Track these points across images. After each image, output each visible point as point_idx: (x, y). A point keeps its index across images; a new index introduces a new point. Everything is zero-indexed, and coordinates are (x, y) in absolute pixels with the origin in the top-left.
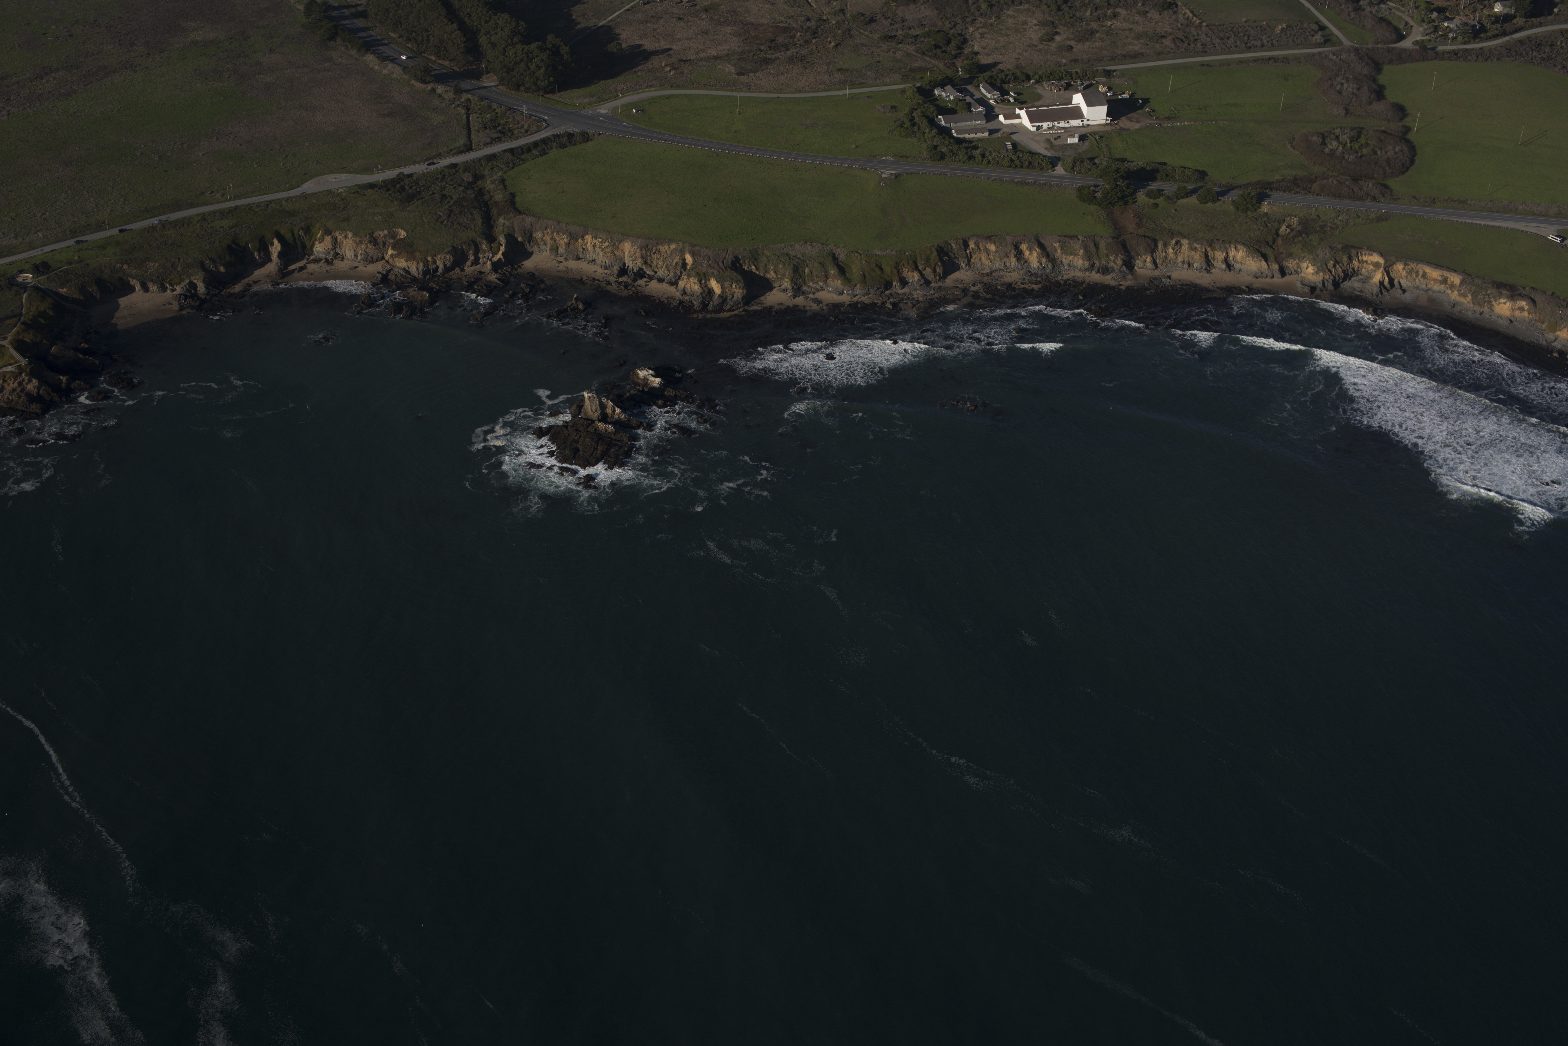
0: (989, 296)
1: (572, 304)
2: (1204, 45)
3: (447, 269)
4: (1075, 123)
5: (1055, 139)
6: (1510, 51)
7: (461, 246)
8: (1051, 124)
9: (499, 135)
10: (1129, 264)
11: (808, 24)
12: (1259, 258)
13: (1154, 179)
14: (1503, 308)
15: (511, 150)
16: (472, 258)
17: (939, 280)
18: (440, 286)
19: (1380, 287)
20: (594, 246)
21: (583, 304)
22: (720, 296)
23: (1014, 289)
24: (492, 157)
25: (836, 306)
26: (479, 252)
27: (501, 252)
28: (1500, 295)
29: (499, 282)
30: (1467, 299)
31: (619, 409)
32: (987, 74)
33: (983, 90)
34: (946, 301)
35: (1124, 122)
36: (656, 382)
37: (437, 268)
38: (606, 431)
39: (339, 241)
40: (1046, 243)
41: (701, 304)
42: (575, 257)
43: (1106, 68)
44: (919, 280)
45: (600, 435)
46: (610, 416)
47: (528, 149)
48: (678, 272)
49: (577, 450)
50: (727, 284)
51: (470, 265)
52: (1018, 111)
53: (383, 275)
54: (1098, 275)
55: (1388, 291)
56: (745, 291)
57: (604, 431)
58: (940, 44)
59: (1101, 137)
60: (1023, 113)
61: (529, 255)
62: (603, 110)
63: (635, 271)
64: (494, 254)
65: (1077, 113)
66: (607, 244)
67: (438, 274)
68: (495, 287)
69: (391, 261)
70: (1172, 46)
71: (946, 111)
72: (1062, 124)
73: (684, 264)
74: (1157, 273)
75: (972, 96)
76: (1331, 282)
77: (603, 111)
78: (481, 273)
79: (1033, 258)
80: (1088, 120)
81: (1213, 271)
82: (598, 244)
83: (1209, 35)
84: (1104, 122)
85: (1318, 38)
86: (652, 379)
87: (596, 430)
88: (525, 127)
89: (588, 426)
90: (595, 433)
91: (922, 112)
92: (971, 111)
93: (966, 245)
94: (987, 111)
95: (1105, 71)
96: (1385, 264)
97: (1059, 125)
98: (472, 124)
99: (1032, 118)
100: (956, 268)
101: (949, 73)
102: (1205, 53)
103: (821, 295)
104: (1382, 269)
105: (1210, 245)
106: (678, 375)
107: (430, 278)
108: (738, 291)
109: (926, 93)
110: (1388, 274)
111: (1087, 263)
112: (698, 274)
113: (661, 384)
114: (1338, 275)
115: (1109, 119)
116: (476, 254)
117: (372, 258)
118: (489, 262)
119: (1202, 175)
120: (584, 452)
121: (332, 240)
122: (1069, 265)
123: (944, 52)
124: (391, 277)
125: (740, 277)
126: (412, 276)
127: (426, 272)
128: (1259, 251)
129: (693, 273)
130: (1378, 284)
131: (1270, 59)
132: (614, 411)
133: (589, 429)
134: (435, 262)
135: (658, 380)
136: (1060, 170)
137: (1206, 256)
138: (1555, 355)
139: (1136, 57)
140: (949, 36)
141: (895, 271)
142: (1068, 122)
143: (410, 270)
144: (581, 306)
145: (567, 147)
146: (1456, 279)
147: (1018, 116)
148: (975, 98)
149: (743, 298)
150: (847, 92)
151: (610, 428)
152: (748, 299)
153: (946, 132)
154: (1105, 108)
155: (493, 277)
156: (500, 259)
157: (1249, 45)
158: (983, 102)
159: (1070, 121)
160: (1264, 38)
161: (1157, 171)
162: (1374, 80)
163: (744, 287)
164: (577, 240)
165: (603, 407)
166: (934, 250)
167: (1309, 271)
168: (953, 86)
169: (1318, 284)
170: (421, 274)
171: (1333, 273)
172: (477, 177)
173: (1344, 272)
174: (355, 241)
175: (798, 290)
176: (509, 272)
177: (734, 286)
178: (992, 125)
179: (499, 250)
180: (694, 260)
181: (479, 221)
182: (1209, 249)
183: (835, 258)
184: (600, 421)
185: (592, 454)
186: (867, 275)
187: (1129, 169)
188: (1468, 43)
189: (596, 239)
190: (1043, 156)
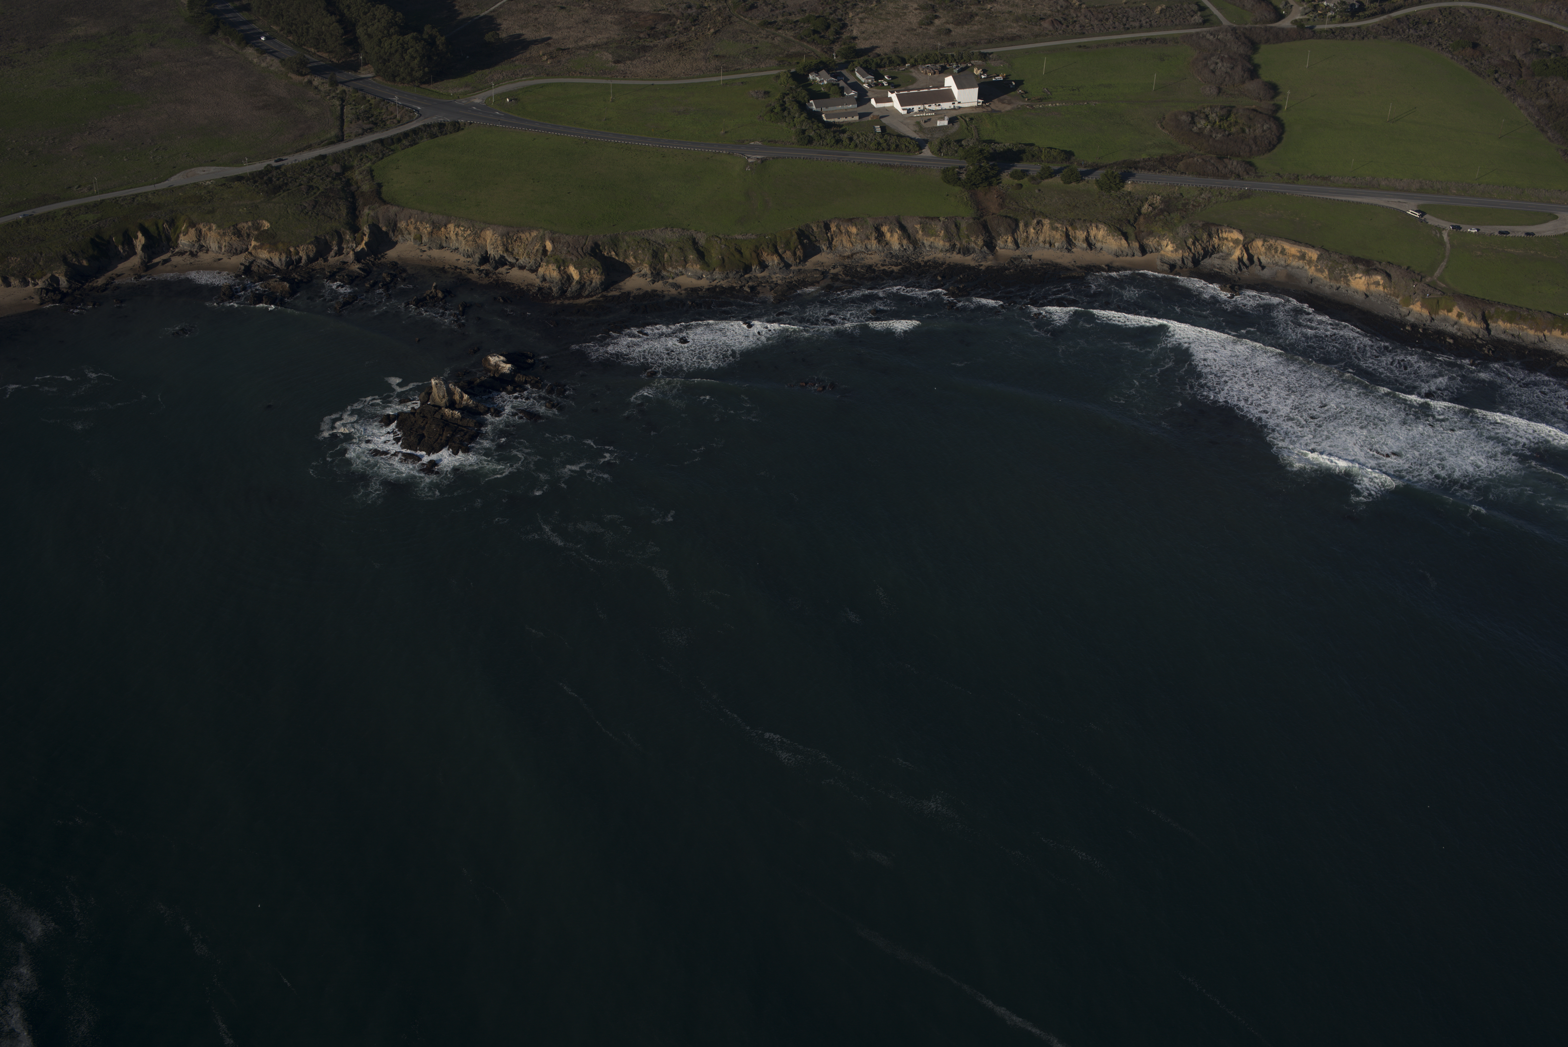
0: (849, 278)
1: (431, 292)
2: (1082, 26)
3: (310, 260)
4: (946, 105)
5: (925, 122)
6: (1387, 30)
7: (325, 237)
8: (921, 107)
9: (371, 126)
10: (990, 245)
11: (689, 11)
12: (1119, 237)
13: (1020, 160)
14: (1359, 282)
15: (381, 141)
16: (336, 248)
17: (799, 263)
18: (302, 276)
19: (1239, 264)
20: (457, 235)
21: (443, 292)
22: (579, 282)
23: (874, 271)
24: (362, 148)
25: (695, 290)
26: (343, 242)
27: (364, 242)
28: (1356, 270)
29: (361, 272)
30: (1324, 274)
31: (467, 396)
32: (862, 59)
33: (858, 75)
34: (805, 284)
35: (996, 105)
36: (507, 367)
37: (300, 258)
38: (452, 417)
39: (203, 233)
40: (908, 224)
41: (559, 290)
42: (438, 246)
43: (982, 51)
44: (779, 264)
45: (447, 421)
46: (458, 402)
47: (398, 139)
48: (539, 259)
49: (423, 436)
50: (585, 270)
51: (333, 255)
52: (890, 95)
53: (245, 266)
54: (959, 255)
55: (1247, 267)
56: (604, 277)
57: (450, 417)
58: (819, 30)
59: (971, 119)
60: (894, 96)
61: (393, 244)
62: (477, 99)
63: (497, 259)
64: (358, 244)
65: (948, 96)
66: (469, 232)
67: (301, 264)
68: (357, 277)
69: (253, 252)
70: (1051, 28)
71: (818, 95)
72: (933, 107)
73: (545, 251)
74: (1018, 253)
75: (846, 80)
76: (1191, 259)
77: (477, 101)
78: (345, 263)
79: (894, 239)
80: (959, 103)
81: (1074, 250)
82: (460, 232)
83: (1088, 17)
84: (976, 104)
85: (1197, 18)
86: (503, 365)
87: (442, 416)
88: (398, 117)
89: (435, 413)
90: (442, 419)
91: (794, 97)
92: (844, 95)
93: (827, 227)
94: (859, 95)
95: (981, 53)
96: (1244, 240)
97: (930, 108)
98: (345, 115)
99: (903, 101)
100: (818, 251)
101: (824, 57)
102: (1083, 34)
103: (680, 280)
104: (1241, 246)
105: (1071, 225)
106: (530, 361)
107: (293, 269)
108: (596, 277)
109: (800, 78)
110: (1247, 250)
111: (947, 244)
112: (557, 261)
113: (511, 370)
114: (1198, 253)
115: (981, 101)
116: (340, 244)
117: (236, 249)
118: (351, 253)
119: (1068, 155)
120: (429, 438)
121: (196, 233)
122: (930, 246)
123: (822, 37)
124: (254, 268)
125: (598, 263)
126: (275, 267)
127: (289, 263)
128: (1119, 230)
129: (552, 260)
130: (1237, 260)
131: (1147, 40)
132: (462, 397)
133: (435, 416)
134: (297, 253)
135: (509, 366)
136: (927, 152)
137: (1067, 235)
138: (1408, 328)
139: (1013, 39)
140: (828, 21)
141: (754, 255)
142: (939, 105)
143: (273, 261)
144: (440, 295)
145: (437, 136)
146: (1313, 254)
147: (890, 100)
148: (849, 82)
149: (602, 284)
150: (721, 78)
151: (457, 414)
152: (607, 285)
153: (817, 116)
154: (976, 90)
155: (356, 267)
156: (363, 249)
157: (1127, 26)
158: (856, 86)
159: (941, 104)
160: (1142, 19)
161: (1024, 152)
162: (1250, 60)
163: (602, 273)
164: (440, 229)
165: (450, 393)
166: (794, 233)
167: (1169, 249)
168: (828, 71)
169: (1177, 261)
170: (284, 265)
171: (1193, 250)
172: (346, 168)
173: (1204, 249)
174: (219, 233)
175: (657, 275)
176: (372, 261)
177: (592, 272)
178: (863, 109)
179: (362, 240)
180: (554, 247)
181: (344, 212)
182: (1070, 229)
183: (694, 242)
184: (446, 407)
185: (437, 440)
186: (726, 259)
187: (995, 150)
188: (1347, 21)
189: (458, 227)
190: (911, 139)
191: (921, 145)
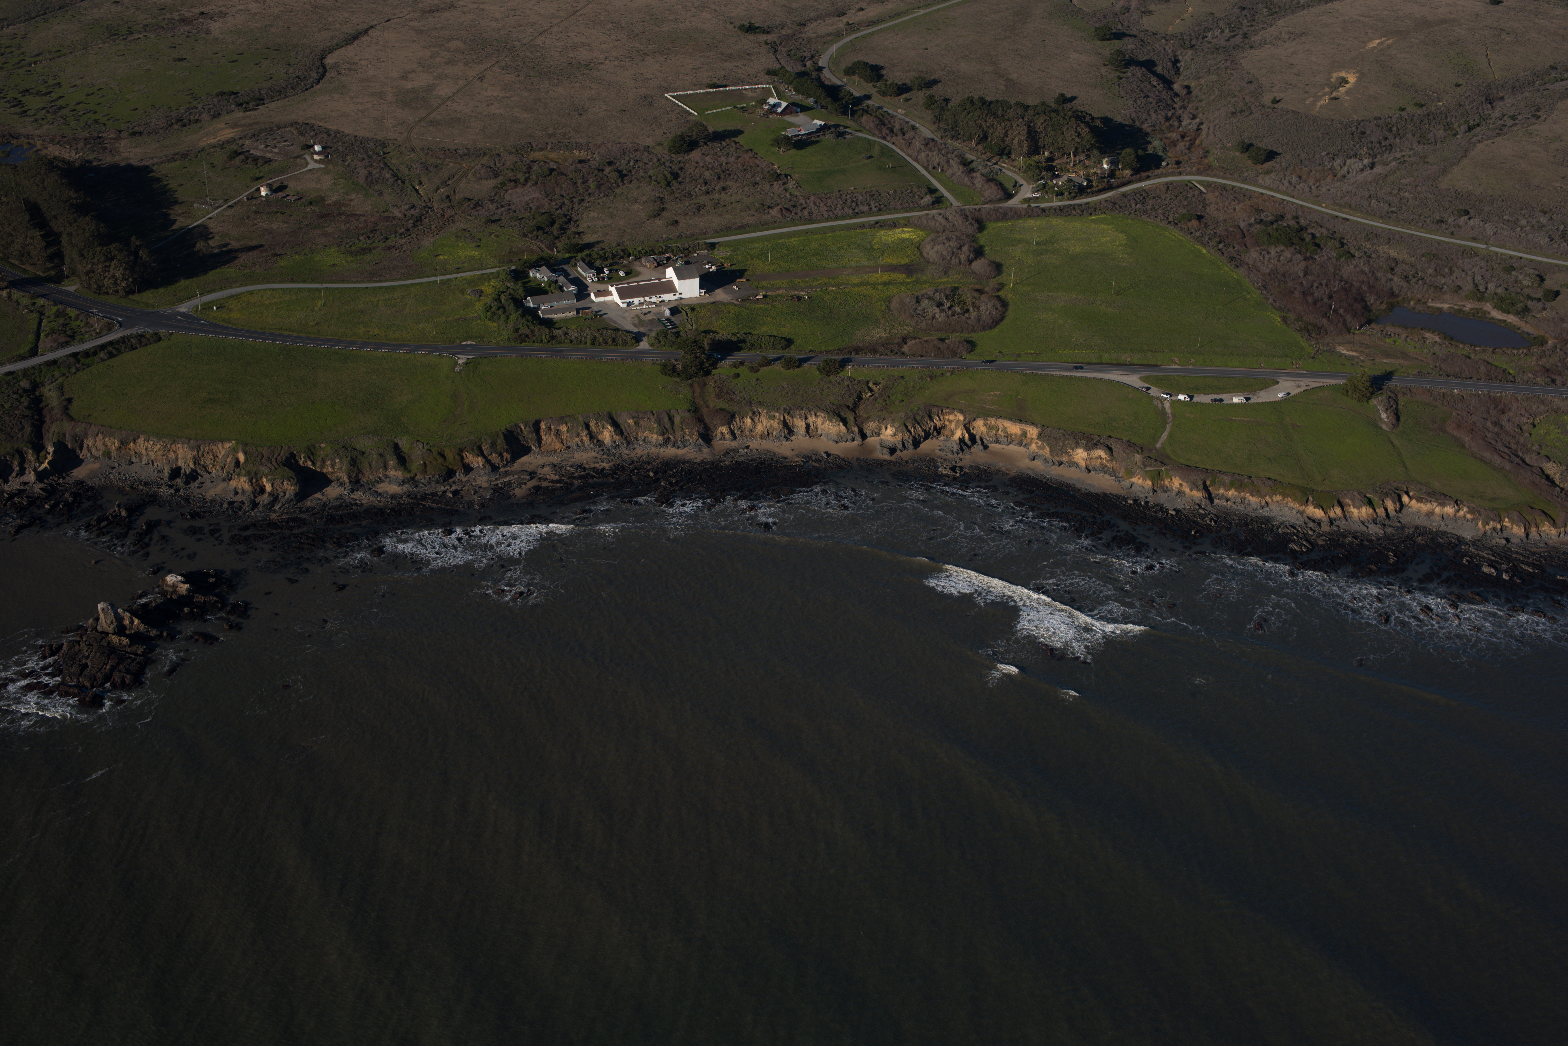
0: (557, 477)
2: (810, 214)
4: (668, 297)
5: (645, 314)
6: (1116, 205)
7: (5, 457)
8: (642, 300)
9: (68, 339)
10: (706, 437)
11: (412, 211)
12: (839, 423)
13: (739, 349)
14: (1081, 457)
15: (75, 355)
16: (17, 469)
17: (507, 465)
19: (960, 444)
20: (146, 449)
22: (271, 494)
23: (585, 469)
24: (54, 362)
25: (395, 498)
26: (25, 462)
27: (47, 461)
28: (1078, 445)
29: (42, 493)
30: (1045, 451)
31: (138, 621)
32: (585, 254)
33: (579, 269)
35: (720, 295)
36: (184, 588)
38: (120, 644)
40: (620, 419)
41: (251, 502)
42: (128, 462)
43: (708, 241)
44: (484, 466)
45: (114, 648)
46: (128, 627)
47: (95, 352)
48: (232, 472)
49: (86, 666)
50: (279, 482)
51: (15, 476)
52: (610, 288)
54: (674, 449)
55: (969, 447)
56: (298, 488)
57: (118, 644)
58: (543, 226)
59: (693, 309)
60: (613, 289)
61: (79, 462)
62: (183, 308)
63: (188, 473)
64: (41, 463)
65: (669, 287)
66: (159, 446)
68: (37, 498)
70: (779, 215)
71: (536, 292)
72: (654, 299)
73: (237, 463)
74: (734, 444)
75: (567, 275)
76: (911, 442)
77: (183, 310)
78: (25, 483)
79: (607, 435)
80: (681, 294)
81: (793, 438)
82: (150, 446)
83: (817, 203)
84: (697, 295)
85: (927, 201)
86: (182, 585)
87: (109, 643)
88: (98, 330)
89: (102, 640)
90: (108, 646)
91: (510, 294)
92: (563, 291)
93: (536, 427)
94: (579, 291)
95: (706, 243)
96: (965, 420)
97: (651, 300)
98: (42, 329)
99: (622, 294)
100: (527, 451)
101: (546, 253)
102: (811, 221)
103: (383, 487)
104: (961, 426)
105: (788, 414)
106: (211, 580)
108: (290, 489)
109: (519, 275)
110: (968, 430)
111: (661, 438)
112: (248, 473)
113: (188, 590)
114: (919, 435)
115: (702, 291)
116: (21, 464)
118: (33, 473)
119: (789, 342)
120: (93, 667)
122: (644, 440)
123: (547, 233)
125: (291, 473)
128: (839, 416)
129: (243, 472)
130: (958, 441)
131: (875, 224)
132: (132, 622)
133: (102, 643)
135: (187, 586)
136: (644, 345)
137: (785, 424)
138: (1130, 502)
139: (740, 228)
140: (554, 217)
141: (458, 458)
142: (660, 297)
145: (137, 348)
146: (1034, 431)
147: (610, 293)
148: (569, 277)
149: (296, 495)
150: (438, 278)
151: (126, 641)
152: (301, 496)
153: (533, 312)
154: (697, 280)
155: (37, 488)
156: (46, 468)
157: (856, 211)
158: (577, 281)
159: (662, 296)
160: (872, 202)
161: (744, 341)
162: (976, 239)
163: (296, 484)
164: (128, 444)
165: (119, 619)
166: (500, 433)
167: (889, 433)
168: (549, 267)
169: (898, 445)
171: (913, 433)
172: (35, 386)
173: (924, 431)
175: (356, 483)
176: (55, 481)
177: (285, 482)
178: (582, 304)
179: (46, 458)
180: (247, 458)
181: (28, 429)
182: (786, 417)
183: (396, 447)
184: (114, 634)
185: (100, 670)
186: (427, 463)
187: (713, 340)
188: (1074, 198)
189: (148, 441)
190: (628, 332)
191: (638, 338)
